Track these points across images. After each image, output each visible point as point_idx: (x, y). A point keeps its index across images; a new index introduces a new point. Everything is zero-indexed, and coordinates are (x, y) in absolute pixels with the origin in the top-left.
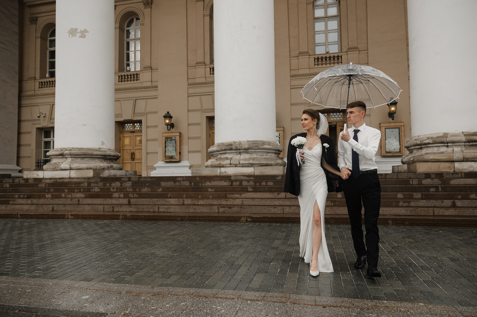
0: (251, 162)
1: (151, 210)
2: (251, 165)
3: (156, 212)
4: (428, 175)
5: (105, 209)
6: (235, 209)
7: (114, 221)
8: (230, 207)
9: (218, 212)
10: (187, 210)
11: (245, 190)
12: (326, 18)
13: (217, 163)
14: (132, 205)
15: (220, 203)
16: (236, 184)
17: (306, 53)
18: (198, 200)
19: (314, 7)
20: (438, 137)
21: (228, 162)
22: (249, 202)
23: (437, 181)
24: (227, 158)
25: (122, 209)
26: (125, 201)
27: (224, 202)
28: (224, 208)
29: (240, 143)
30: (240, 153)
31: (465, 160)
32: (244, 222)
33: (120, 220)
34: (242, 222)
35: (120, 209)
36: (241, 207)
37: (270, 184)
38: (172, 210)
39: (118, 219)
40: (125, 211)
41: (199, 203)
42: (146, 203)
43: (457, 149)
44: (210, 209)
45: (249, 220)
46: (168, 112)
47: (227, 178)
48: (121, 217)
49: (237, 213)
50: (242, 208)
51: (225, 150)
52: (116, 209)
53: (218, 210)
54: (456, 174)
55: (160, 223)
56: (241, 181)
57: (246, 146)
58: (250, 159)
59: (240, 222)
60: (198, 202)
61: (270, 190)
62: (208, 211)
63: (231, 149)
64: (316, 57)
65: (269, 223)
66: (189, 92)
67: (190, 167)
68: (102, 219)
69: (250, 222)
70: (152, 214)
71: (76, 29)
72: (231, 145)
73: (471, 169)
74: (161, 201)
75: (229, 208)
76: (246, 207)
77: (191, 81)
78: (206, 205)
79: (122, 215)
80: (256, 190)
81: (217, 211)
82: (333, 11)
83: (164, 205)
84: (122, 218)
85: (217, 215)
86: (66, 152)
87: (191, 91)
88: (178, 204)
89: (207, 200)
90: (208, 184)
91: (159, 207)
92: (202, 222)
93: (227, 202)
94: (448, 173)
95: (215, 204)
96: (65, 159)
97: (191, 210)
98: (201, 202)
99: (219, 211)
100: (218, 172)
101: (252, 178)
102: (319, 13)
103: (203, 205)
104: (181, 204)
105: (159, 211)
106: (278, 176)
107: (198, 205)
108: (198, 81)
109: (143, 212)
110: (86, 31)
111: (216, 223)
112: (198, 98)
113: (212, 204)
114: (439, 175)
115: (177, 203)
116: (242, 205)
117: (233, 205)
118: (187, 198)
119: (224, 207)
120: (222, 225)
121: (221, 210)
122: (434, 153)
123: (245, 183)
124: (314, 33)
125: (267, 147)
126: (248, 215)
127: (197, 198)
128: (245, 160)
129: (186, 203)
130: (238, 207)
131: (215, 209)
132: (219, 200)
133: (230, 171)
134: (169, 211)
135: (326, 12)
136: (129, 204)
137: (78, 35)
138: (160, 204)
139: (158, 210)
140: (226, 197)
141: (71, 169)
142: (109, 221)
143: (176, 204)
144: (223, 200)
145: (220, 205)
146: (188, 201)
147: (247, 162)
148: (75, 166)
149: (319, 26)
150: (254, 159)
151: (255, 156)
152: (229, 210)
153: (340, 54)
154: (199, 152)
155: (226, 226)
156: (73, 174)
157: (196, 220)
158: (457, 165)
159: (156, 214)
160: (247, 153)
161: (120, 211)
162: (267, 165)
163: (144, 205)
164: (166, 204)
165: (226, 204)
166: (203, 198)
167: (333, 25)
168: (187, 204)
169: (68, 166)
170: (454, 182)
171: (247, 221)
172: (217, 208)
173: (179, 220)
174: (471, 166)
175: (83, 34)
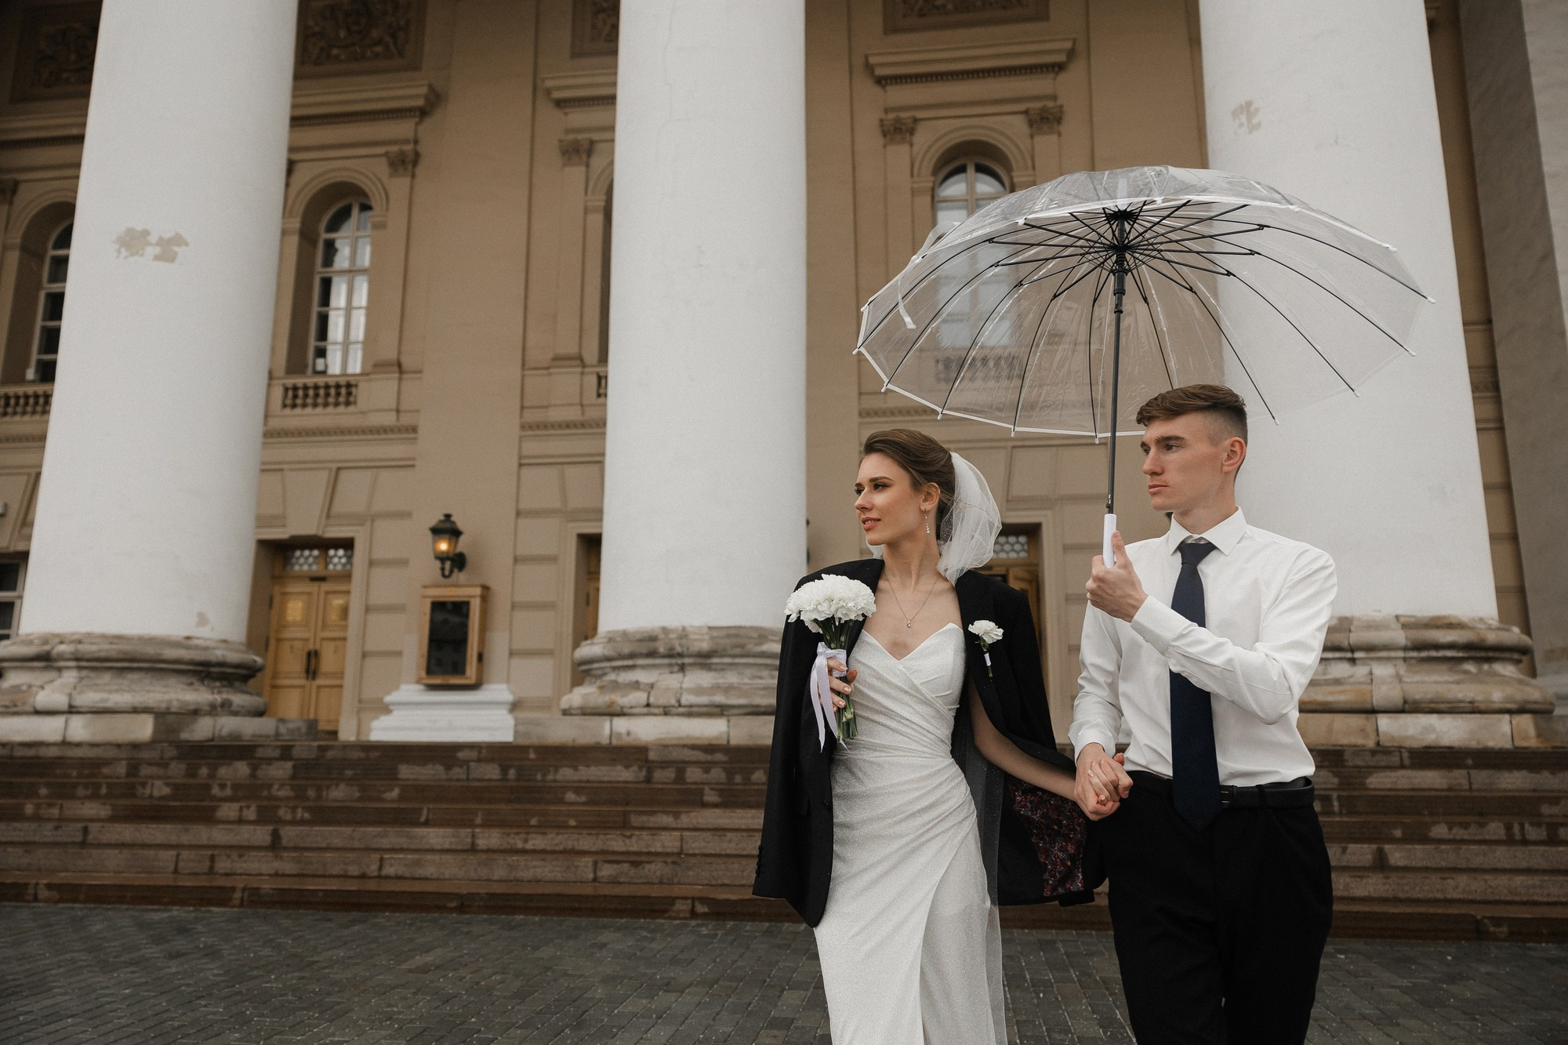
0: (719, 699)
1: (353, 870)
2: (719, 709)
3: (370, 878)
5: (181, 864)
6: (655, 869)
7: (211, 912)
8: (637, 860)
9: (595, 880)
10: (483, 872)
11: (692, 798)
13: (601, 700)
14: (286, 849)
15: (605, 848)
16: (663, 776)
18: (528, 833)
19: (935, 203)
21: (640, 697)
22: (703, 844)
23: (1324, 778)
24: (636, 686)
25: (245, 865)
26: (261, 835)
27: (616, 842)
28: (615, 866)
29: (684, 634)
30: (682, 668)
31: (1409, 707)
32: (685, 918)
33: (234, 906)
34: (675, 918)
35: (240, 866)
36: (674, 863)
38: (429, 871)
39: (224, 902)
40: (256, 872)
41: (529, 846)
42: (338, 842)
43: (1382, 671)
44: (568, 868)
45: (701, 909)
46: (448, 516)
47: (634, 754)
48: (238, 895)
49: (661, 883)
50: (679, 865)
51: (632, 656)
52: (222, 865)
53: (595, 872)
54: (1386, 754)
55: (383, 918)
56: (680, 766)
57: (705, 646)
58: (715, 688)
59: (670, 918)
60: (526, 841)
62: (559, 876)
63: (652, 654)
65: (770, 921)
66: (525, 452)
68: (166, 904)
69: (705, 916)
70: (352, 886)
71: (146, 233)
72: (653, 638)
73: (1430, 739)
74: (392, 837)
75: (635, 864)
76: (693, 860)
77: (531, 416)
78: (553, 852)
79: (244, 890)
80: (730, 799)
81: (591, 876)
83: (402, 850)
84: (242, 899)
85: (588, 890)
86: (62, 648)
87: (532, 447)
88: (454, 847)
89: (557, 834)
90: (566, 774)
91: (382, 860)
92: (536, 915)
93: (627, 841)
94: (1359, 750)
95: (586, 848)
96: (52, 674)
97: (499, 872)
98: (537, 842)
99: (600, 874)
100: (605, 730)
101: (719, 756)
103: (543, 851)
104: (466, 847)
105: (384, 873)
107: (524, 852)
108: (555, 415)
109: (324, 876)
110: (178, 240)
111: (584, 921)
112: (552, 473)
113: (577, 848)
114: (1333, 757)
115: (451, 843)
116: (679, 854)
117: (649, 853)
118: (487, 825)
119: (617, 862)
120: (605, 927)
121: (606, 871)
123: (693, 775)
126: (697, 890)
127: (521, 825)
128: (699, 691)
129: (482, 843)
130: (666, 862)
131: (584, 868)
132: (601, 837)
133: (646, 730)
134: (421, 872)
136: (275, 845)
137: (151, 251)
138: (388, 846)
139: (380, 868)
140: (624, 825)
141: (72, 710)
142: (190, 912)
143: (447, 846)
144: (613, 836)
145: (603, 852)
146: (489, 839)
147: (704, 700)
148: (89, 698)
150: (728, 689)
151: (731, 678)
152: (632, 872)
154: (549, 653)
155: (617, 935)
156: (79, 729)
157: (515, 910)
158: (1385, 722)
159: (371, 886)
160: (707, 667)
161: (239, 871)
163: (327, 849)
164: (412, 847)
165: (624, 849)
166: (543, 827)
168: (485, 847)
169: (60, 700)
170: (1379, 781)
171: (694, 914)
172: (590, 865)
173: (451, 910)
174: (1430, 729)
175: (168, 248)
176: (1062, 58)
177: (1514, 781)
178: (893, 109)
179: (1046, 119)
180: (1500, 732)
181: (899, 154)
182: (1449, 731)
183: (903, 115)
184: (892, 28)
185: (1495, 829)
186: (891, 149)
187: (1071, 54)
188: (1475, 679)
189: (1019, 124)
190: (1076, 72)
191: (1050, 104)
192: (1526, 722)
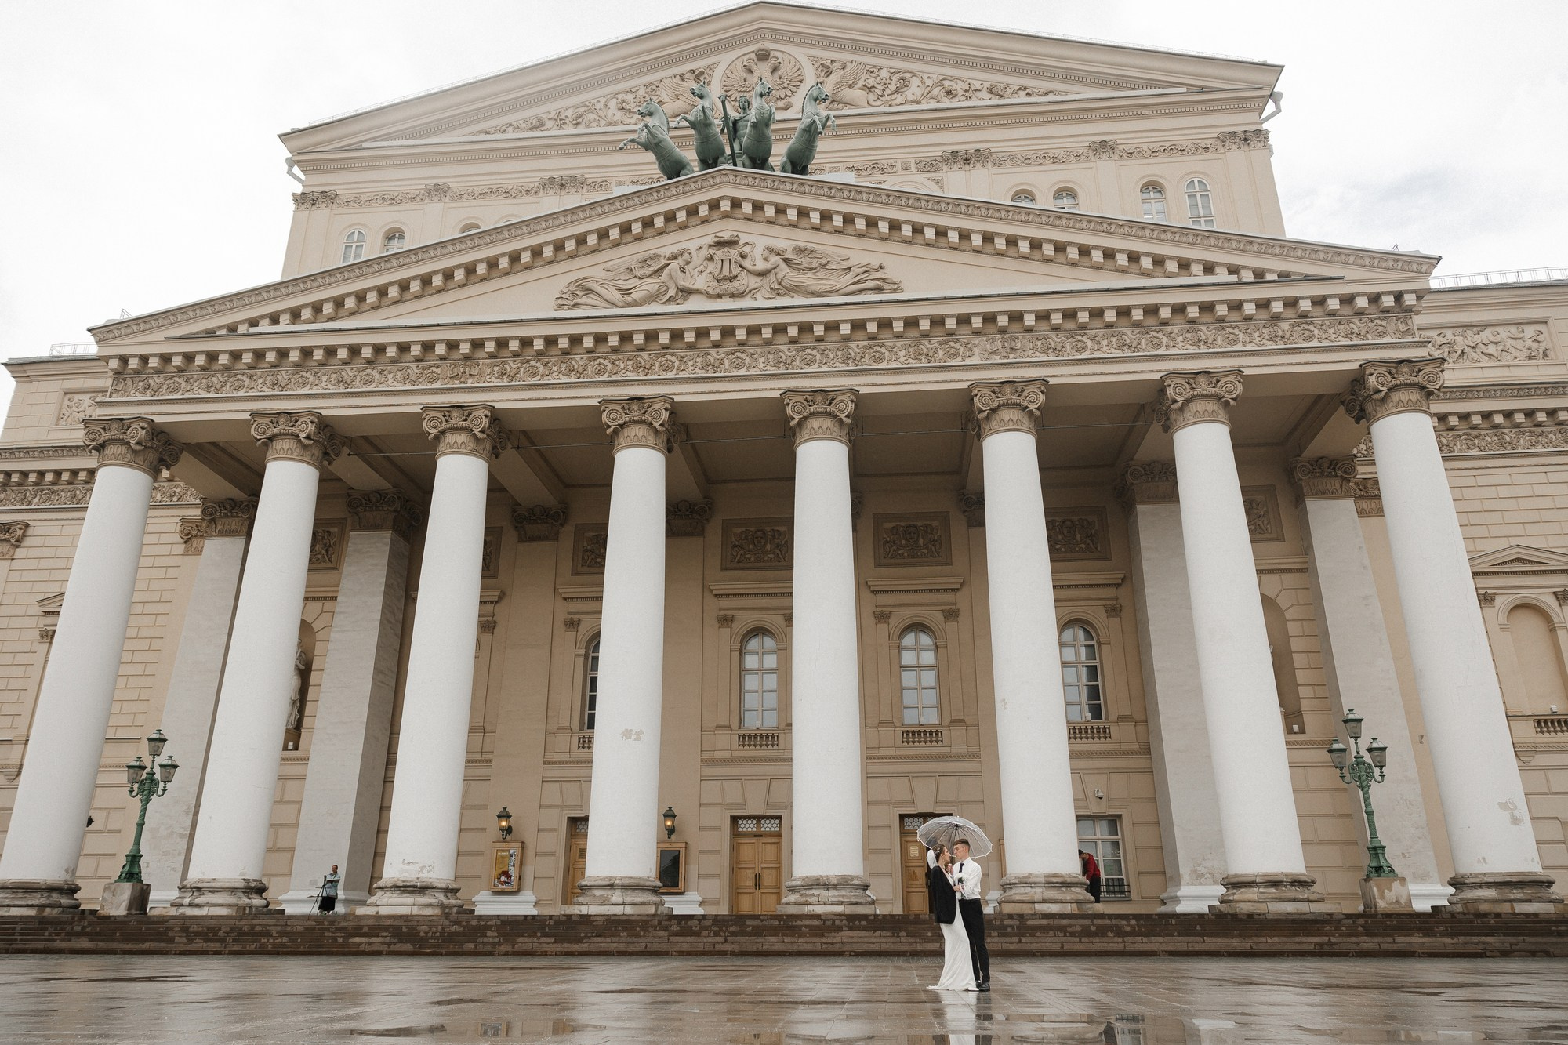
0: (841, 899)
2: (841, 903)
4: (1011, 916)
6: (838, 946)
11: (839, 929)
12: (918, 668)
13: (803, 899)
16: (828, 923)
17: (891, 723)
19: (900, 649)
20: (1024, 877)
21: (816, 899)
23: (1016, 922)
24: (814, 895)
27: (824, 940)
29: (828, 878)
30: (828, 889)
31: (1044, 901)
37: (864, 923)
43: (1039, 890)
46: (670, 808)
47: (817, 917)
51: (812, 885)
54: (1035, 915)
56: (834, 921)
57: (836, 882)
58: (839, 896)
61: (865, 929)
63: (818, 885)
64: (905, 730)
66: (703, 774)
67: (701, 904)
71: (631, 730)
72: (818, 879)
73: (1049, 911)
77: (706, 755)
80: (851, 929)
82: (928, 658)
86: (617, 882)
87: (709, 771)
90: (798, 923)
94: (1028, 914)
96: (613, 891)
100: (806, 910)
101: (843, 918)
102: (908, 658)
106: (871, 915)
108: (718, 755)
110: (641, 732)
112: (718, 784)
114: (1021, 916)
122: (1021, 894)
123: (838, 923)
124: (902, 689)
125: (857, 882)
128: (834, 897)
133: (819, 909)
135: (918, 658)
137: (633, 737)
141: (624, 904)
147: (836, 900)
148: (628, 899)
149: (909, 679)
150: (843, 896)
151: (843, 892)
153: (939, 729)
154: (718, 876)
156: (629, 910)
158: (1037, 906)
160: (835, 889)
162: (857, 903)
167: (930, 678)
169: (620, 900)
170: (1030, 923)
171: (850, 955)
174: (1049, 908)
175: (638, 736)
176: (959, 586)
177: (1065, 922)
178: (880, 606)
179: (951, 615)
180: (1068, 909)
181: (883, 628)
182: (1054, 908)
183: (885, 609)
184: (878, 565)
185: (1051, 933)
186: (879, 625)
187: (962, 585)
188: (1064, 893)
189: (939, 616)
190: (965, 590)
191: (953, 607)
192: (1075, 905)
